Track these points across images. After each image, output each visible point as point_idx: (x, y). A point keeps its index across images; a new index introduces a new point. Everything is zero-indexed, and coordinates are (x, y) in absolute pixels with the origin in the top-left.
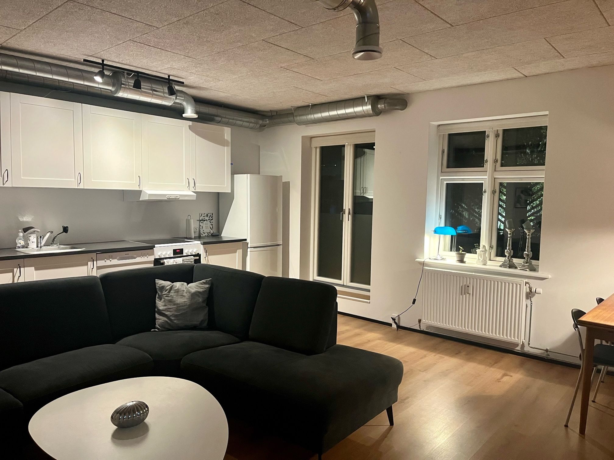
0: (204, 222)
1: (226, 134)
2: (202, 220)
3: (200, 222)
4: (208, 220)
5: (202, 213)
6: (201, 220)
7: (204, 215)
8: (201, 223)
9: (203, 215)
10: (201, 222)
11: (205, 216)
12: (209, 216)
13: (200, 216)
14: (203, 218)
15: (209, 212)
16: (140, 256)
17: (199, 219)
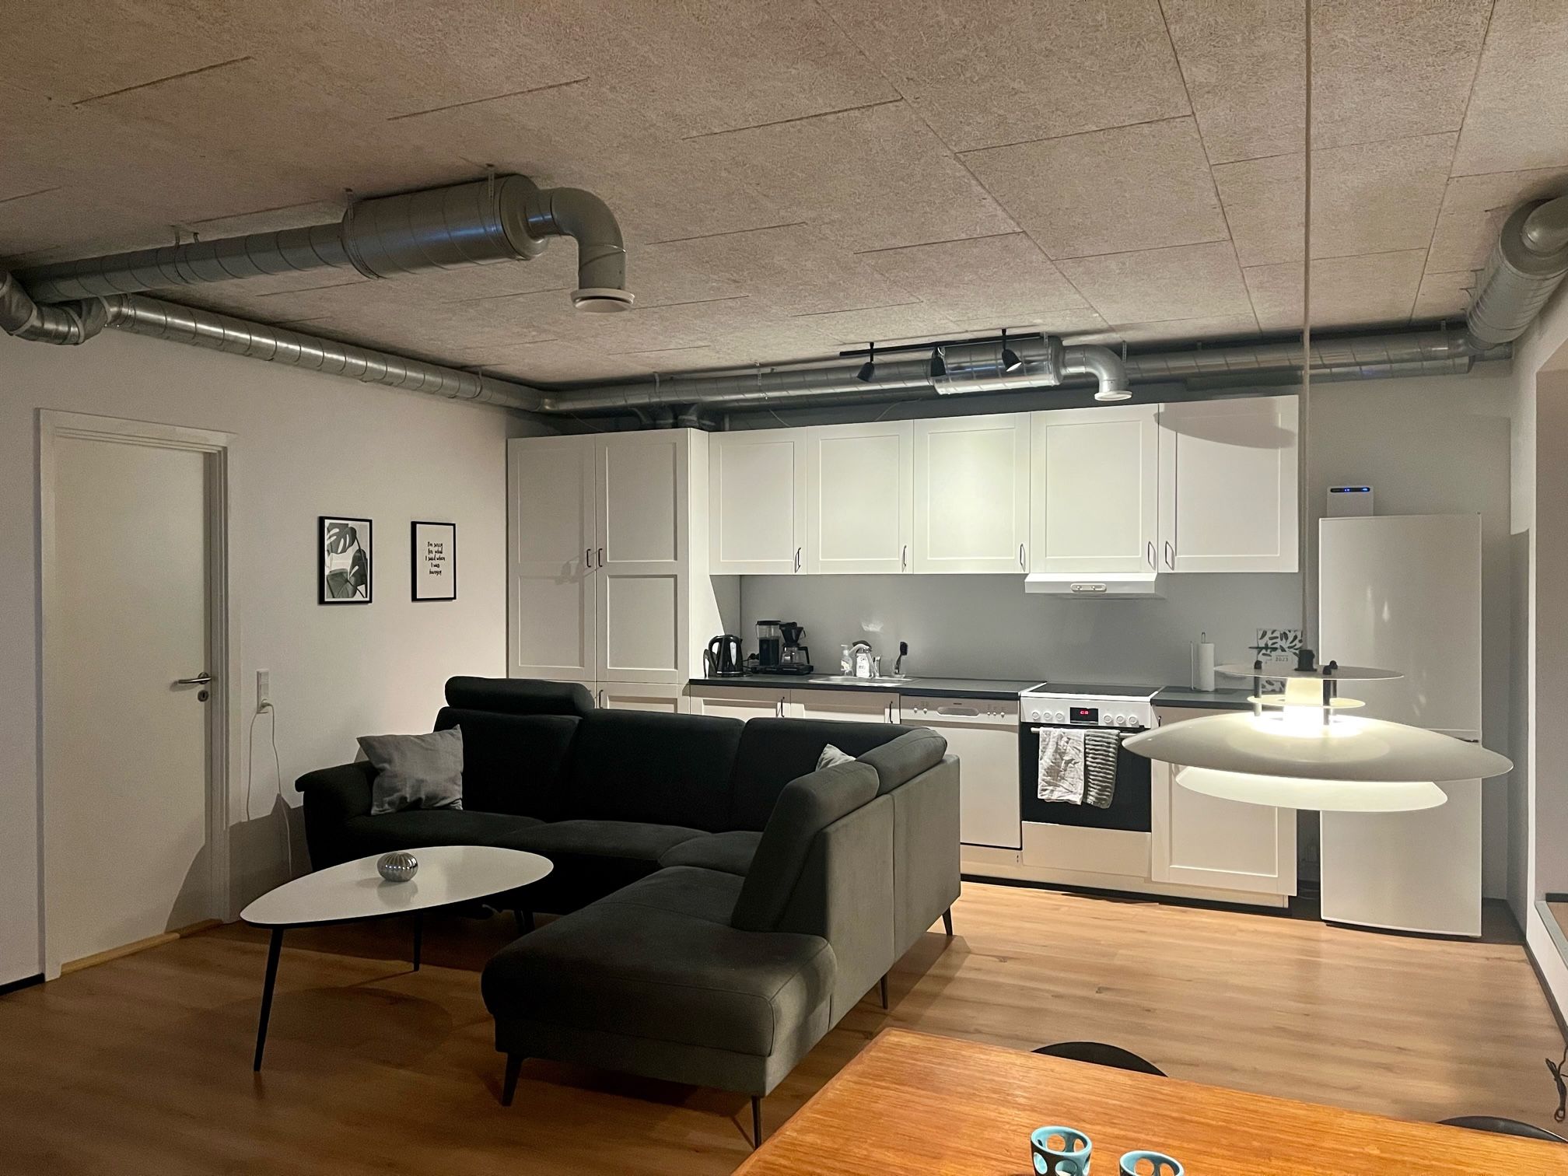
0: (1273, 654)
1: (1280, 415)
2: (1266, 647)
3: (1259, 653)
4: (1287, 650)
5: (1265, 628)
6: (1262, 648)
7: (1272, 633)
8: (1264, 654)
9: (1269, 635)
10: (1264, 651)
11: (1276, 638)
12: (1291, 639)
13: (1260, 637)
14: (1270, 643)
15: (1290, 628)
16: (985, 712)
17: (1256, 645)
